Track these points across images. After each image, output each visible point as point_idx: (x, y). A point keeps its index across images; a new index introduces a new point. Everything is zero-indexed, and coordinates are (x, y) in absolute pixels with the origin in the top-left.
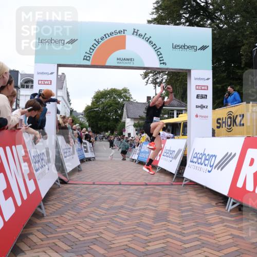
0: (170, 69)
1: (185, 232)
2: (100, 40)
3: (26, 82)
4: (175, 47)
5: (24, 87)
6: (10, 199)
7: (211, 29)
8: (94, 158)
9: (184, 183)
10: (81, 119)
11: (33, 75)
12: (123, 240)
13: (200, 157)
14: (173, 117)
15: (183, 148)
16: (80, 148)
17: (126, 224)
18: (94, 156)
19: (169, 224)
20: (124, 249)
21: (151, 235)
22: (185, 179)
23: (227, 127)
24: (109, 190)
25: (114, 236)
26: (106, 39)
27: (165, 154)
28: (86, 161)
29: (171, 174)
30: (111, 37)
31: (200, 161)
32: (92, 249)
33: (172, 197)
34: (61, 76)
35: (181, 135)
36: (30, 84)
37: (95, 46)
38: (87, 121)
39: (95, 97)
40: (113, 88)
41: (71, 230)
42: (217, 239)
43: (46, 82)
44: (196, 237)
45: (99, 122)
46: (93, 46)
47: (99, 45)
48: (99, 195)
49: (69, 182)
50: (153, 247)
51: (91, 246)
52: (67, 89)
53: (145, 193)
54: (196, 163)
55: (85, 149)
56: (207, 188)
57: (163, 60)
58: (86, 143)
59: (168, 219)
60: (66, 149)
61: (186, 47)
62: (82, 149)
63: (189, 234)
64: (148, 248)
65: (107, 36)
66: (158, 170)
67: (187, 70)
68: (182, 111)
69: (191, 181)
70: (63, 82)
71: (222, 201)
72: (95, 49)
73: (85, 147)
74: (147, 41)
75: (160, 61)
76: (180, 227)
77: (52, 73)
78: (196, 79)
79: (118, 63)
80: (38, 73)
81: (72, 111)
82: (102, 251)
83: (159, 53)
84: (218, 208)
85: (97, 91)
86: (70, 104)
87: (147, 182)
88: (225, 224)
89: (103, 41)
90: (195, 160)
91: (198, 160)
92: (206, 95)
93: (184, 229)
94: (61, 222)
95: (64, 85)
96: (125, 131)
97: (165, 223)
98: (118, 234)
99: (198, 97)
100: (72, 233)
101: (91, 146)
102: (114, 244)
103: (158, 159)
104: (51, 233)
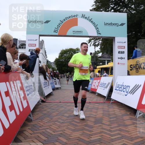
0: (103, 37)
1: (112, 130)
2: (63, 21)
3: (22, 45)
4: (106, 24)
5: (21, 48)
6: (13, 111)
7: (126, 13)
8: (60, 88)
9: (111, 102)
10: (53, 66)
11: (26, 41)
12: (77, 134)
13: (121, 87)
14: (105, 64)
15: (111, 82)
16: (52, 82)
17: (79, 125)
19: (103, 125)
20: (77, 140)
21: (93, 131)
22: (112, 100)
23: (136, 70)
24: (69, 106)
25: (72, 132)
26: (66, 20)
27: (101, 85)
28: (56, 89)
29: (104, 97)
30: (69, 19)
31: (120, 89)
32: (59, 139)
33: (104, 110)
34: (41, 42)
35: (109, 74)
36: (24, 46)
37: (60, 24)
38: (56, 67)
39: (60, 53)
40: (71, 48)
41: (47, 129)
42: (131, 134)
43: (33, 45)
44: (119, 133)
45: (63, 68)
46: (59, 24)
47: (62, 24)
48: (63, 109)
49: (46, 102)
50: (94, 138)
51: (58, 138)
52: (45, 49)
53: (89, 107)
54: (118, 90)
56: (124, 105)
57: (99, 32)
59: (103, 122)
60: (45, 83)
61: (112, 24)
62: (53, 83)
63: (114, 131)
64: (91, 139)
65: (67, 18)
66: (96, 95)
67: (113, 37)
68: (110, 61)
69: (115, 101)
70: (43, 45)
71: (134, 112)
72: (60, 26)
73: (55, 82)
74: (90, 21)
75: (97, 32)
76: (109, 127)
77: (36, 40)
78: (118, 42)
79: (73, 34)
80: (29, 40)
81: (48, 61)
82: (65, 141)
83: (97, 28)
84: (131, 116)
85: (62, 50)
86: (47, 57)
87: (90, 101)
88: (135, 125)
89: (65, 22)
90: (118, 89)
91: (119, 89)
92: (124, 52)
93: (112, 128)
94: (42, 124)
95: (43, 47)
97: (101, 124)
98: (74, 131)
99: (119, 52)
100: (48, 130)
101: (59, 81)
102: (71, 136)
103: (96, 88)
104: (36, 130)
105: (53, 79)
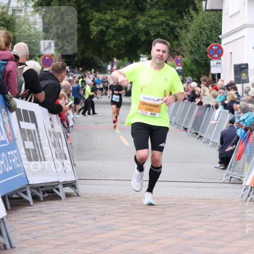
8: (72, 185)
18: (70, 178)
28: (36, 198)
45: (97, 15)
55: (30, 145)
58: (30, 117)
62: (13, 145)
73: (26, 135)
96: (219, 53)
101: (59, 128)
105: (10, 108)
